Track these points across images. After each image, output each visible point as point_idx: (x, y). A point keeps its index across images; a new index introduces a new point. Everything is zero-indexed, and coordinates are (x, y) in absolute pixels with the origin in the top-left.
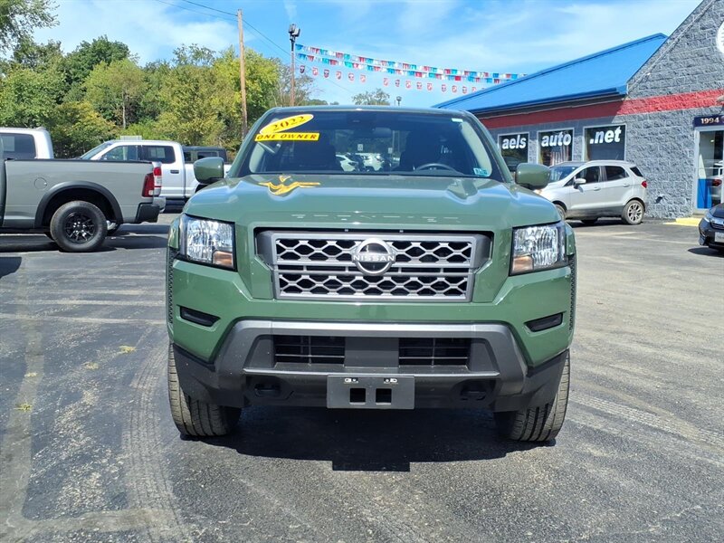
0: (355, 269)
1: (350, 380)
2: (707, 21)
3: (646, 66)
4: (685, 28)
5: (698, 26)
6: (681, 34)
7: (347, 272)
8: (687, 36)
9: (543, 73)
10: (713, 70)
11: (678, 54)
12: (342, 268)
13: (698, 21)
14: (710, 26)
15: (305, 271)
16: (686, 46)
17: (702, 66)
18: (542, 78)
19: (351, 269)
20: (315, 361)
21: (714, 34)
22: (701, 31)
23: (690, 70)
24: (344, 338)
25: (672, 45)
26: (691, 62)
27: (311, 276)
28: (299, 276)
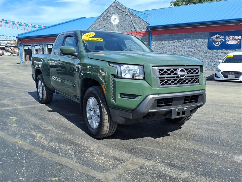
0: (178, 77)
1: (177, 110)
2: (108, 15)
3: (92, 26)
4: (103, 16)
5: (106, 15)
6: (102, 17)
7: (175, 78)
8: (103, 18)
9: (54, 26)
10: (111, 28)
11: (101, 23)
12: (174, 77)
13: (106, 14)
14: (109, 16)
15: (166, 78)
16: (103, 21)
17: (108, 27)
18: (53, 27)
19: (177, 77)
20: (164, 106)
21: (110, 18)
22: (107, 17)
23: (105, 28)
24: (173, 98)
25: (99, 20)
26: (105, 26)
27: (167, 80)
28: (164, 80)
